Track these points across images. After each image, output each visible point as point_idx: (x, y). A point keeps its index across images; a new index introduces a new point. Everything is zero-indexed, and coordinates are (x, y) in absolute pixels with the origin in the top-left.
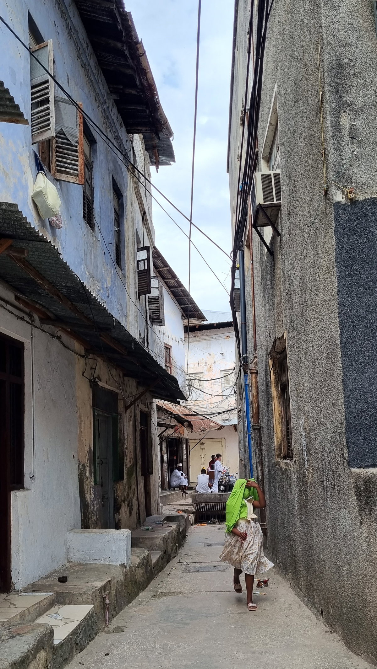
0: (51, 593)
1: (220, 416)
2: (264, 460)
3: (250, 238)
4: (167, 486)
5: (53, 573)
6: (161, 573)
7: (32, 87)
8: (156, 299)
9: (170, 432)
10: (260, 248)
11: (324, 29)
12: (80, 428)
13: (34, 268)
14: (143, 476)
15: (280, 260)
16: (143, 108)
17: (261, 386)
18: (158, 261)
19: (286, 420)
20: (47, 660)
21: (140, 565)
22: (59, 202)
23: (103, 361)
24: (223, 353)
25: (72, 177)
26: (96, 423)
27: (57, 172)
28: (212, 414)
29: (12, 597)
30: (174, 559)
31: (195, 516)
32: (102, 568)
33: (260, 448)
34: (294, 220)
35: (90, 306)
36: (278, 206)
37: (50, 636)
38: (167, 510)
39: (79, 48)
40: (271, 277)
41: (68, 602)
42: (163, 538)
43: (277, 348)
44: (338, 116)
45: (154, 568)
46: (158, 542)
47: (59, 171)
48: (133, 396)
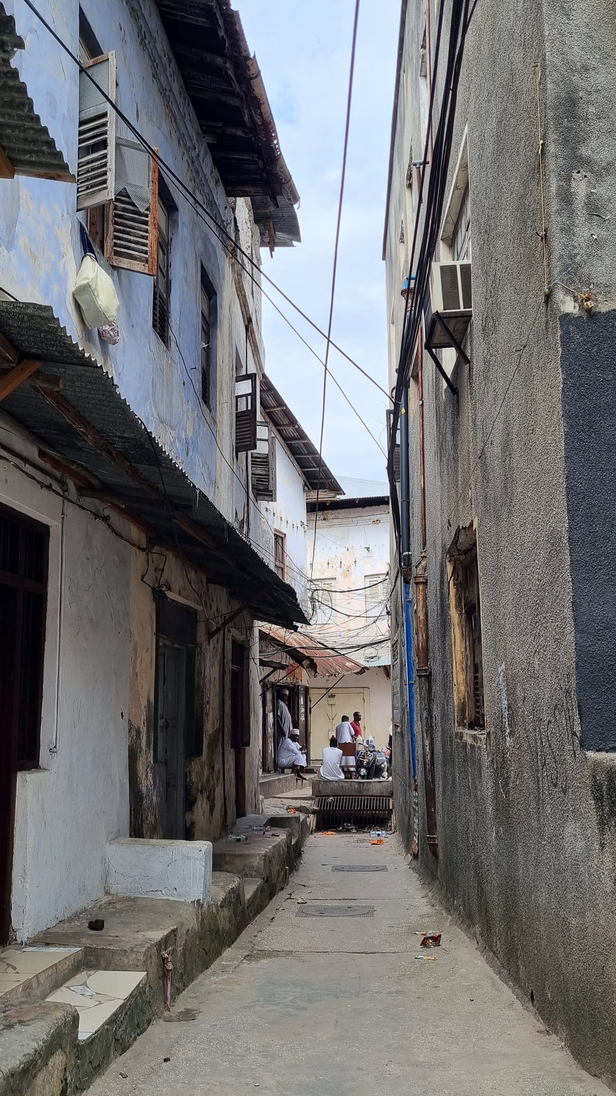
0: (76, 949)
1: (362, 651)
2: (435, 727)
3: (419, 365)
4: (272, 765)
5: (81, 913)
6: (259, 915)
7: (81, 123)
8: (264, 458)
9: (279, 676)
10: (434, 381)
11: (547, 43)
12: (135, 667)
13: (73, 406)
14: (233, 749)
15: (468, 402)
16: (253, 157)
17: (433, 606)
18: (268, 397)
19: (474, 663)
20: (65, 1069)
21: (225, 902)
22: (116, 302)
23: (176, 557)
24: (369, 548)
25: (138, 262)
26: (161, 658)
27: (114, 255)
28: (349, 648)
29: (10, 953)
30: (281, 892)
31: (317, 819)
32: (162, 906)
33: (429, 707)
34: (493, 339)
35: (161, 469)
36: (467, 317)
37: (72, 1027)
38: (271, 807)
39: (157, 64)
40: (453, 428)
41: (103, 964)
42: (265, 856)
43: (461, 544)
44: (568, 179)
45: (247, 907)
46: (256, 862)
47: (117, 253)
48: (221, 616)
